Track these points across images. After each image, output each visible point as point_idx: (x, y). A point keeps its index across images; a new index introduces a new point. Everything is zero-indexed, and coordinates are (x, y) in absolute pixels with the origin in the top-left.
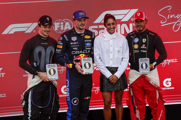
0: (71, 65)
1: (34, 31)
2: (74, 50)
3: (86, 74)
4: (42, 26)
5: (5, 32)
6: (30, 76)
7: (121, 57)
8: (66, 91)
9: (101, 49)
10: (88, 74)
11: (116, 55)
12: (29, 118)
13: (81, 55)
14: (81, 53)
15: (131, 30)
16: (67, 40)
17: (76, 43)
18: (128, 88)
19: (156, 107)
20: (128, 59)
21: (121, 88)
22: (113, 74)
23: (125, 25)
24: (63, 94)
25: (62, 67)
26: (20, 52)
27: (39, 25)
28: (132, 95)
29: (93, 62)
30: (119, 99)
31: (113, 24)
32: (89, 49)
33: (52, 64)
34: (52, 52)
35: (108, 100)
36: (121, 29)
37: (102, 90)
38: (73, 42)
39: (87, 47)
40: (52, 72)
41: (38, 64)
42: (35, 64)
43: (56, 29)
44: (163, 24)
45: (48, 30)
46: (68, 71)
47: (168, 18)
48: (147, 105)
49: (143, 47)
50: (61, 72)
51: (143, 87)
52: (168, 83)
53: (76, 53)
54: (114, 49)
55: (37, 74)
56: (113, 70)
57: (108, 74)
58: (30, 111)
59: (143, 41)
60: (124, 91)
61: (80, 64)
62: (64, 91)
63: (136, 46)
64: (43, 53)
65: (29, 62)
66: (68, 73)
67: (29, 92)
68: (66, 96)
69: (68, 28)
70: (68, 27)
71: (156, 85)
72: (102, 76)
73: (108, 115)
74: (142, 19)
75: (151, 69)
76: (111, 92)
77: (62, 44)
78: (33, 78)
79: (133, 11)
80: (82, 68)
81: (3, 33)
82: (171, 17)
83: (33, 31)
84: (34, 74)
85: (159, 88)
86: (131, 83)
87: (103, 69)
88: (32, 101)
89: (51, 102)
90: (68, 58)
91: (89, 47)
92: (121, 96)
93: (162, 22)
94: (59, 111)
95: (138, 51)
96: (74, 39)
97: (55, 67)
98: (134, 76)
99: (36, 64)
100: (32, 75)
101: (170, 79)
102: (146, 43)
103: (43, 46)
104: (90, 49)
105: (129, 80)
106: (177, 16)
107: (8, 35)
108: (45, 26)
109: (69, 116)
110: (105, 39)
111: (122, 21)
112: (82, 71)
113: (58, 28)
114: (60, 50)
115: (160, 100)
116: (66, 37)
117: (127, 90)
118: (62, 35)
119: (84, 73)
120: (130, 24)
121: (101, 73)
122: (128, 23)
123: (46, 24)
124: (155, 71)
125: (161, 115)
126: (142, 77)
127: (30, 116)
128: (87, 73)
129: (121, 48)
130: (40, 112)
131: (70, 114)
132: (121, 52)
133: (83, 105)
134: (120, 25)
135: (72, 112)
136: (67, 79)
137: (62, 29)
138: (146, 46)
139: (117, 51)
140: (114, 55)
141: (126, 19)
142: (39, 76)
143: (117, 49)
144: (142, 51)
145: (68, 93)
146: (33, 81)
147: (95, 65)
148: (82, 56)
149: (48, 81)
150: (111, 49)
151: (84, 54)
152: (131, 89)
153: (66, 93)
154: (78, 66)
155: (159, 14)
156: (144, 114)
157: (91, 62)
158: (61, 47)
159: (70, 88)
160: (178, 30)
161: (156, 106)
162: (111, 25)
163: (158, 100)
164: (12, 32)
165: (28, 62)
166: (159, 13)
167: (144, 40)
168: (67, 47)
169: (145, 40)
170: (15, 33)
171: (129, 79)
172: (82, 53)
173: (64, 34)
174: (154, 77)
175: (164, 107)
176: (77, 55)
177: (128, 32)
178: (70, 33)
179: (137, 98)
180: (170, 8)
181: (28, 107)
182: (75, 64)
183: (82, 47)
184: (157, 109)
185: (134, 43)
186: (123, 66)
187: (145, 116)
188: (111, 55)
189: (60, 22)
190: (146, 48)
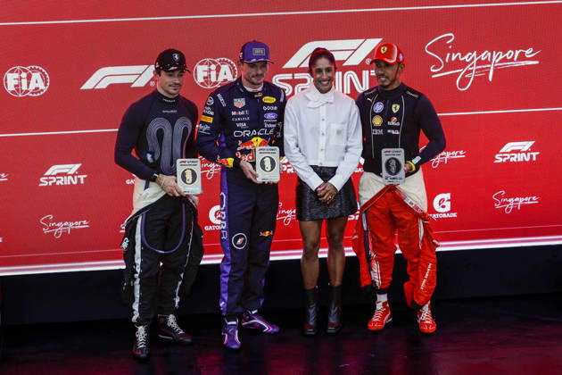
0: (230, 161)
1: (152, 84)
2: (240, 129)
3: (264, 183)
4: (163, 73)
5: (88, 85)
6: (139, 184)
7: (344, 145)
8: (219, 219)
9: (301, 126)
10: (269, 183)
11: (334, 140)
12: (136, 276)
13: (254, 140)
14: (254, 136)
15: (366, 87)
16: (224, 105)
17: (242, 113)
18: (358, 212)
19: (418, 256)
20: (361, 150)
21: (341, 214)
22: (326, 181)
23: (351, 74)
24: (212, 224)
25: (213, 165)
26: (117, 130)
27: (158, 71)
28: (365, 228)
29: (282, 154)
31: (328, 70)
32: (271, 126)
33: (187, 157)
34: (186, 130)
37: (300, 216)
38: (237, 110)
39: (268, 123)
40: (189, 176)
41: (156, 157)
42: (149, 156)
43: (200, 80)
44: (437, 73)
45: (177, 82)
46: (225, 173)
47: (447, 60)
48: (399, 252)
49: (393, 122)
50: (210, 175)
51: (390, 212)
52: (443, 205)
53: (243, 133)
54: (328, 127)
55: (154, 180)
56: (326, 173)
57: (314, 181)
58: (138, 261)
59: (394, 110)
60: (349, 219)
61: (251, 158)
62: (216, 217)
63: (377, 121)
64: (167, 133)
65: (137, 153)
66: (225, 178)
67: (137, 219)
68: (219, 228)
69: (225, 77)
70: (226, 74)
71: (418, 208)
72: (301, 186)
74: (388, 61)
75: (408, 174)
76: (319, 221)
77: (212, 113)
78: (147, 187)
79: (372, 44)
80: (254, 168)
82: (454, 58)
84: (149, 179)
85: (424, 214)
86: (364, 202)
87: (303, 170)
88: (144, 239)
90: (224, 145)
91: (273, 123)
92: (342, 231)
93: (434, 68)
94: (202, 262)
95: (381, 132)
96: (240, 103)
97: (196, 165)
99: (153, 157)
100: (144, 182)
101: (447, 196)
102: (398, 115)
103: (166, 116)
104: (274, 126)
105: (359, 196)
106: (466, 57)
107: (93, 91)
108: (171, 74)
109: (225, 272)
110: (310, 104)
111: (345, 64)
112: (255, 176)
113: (205, 78)
114: (207, 127)
115: (426, 242)
116: (221, 99)
117: (352, 217)
118: (214, 94)
119: (259, 180)
120: (364, 72)
121: (298, 178)
122: (358, 69)
123: (172, 68)
124: (418, 178)
125: (427, 275)
126: (389, 190)
127: (138, 270)
128: (266, 181)
129: (344, 123)
130: (161, 264)
131: (228, 269)
132: (345, 134)
133: (257, 250)
134: (340, 73)
135: (233, 264)
136: (221, 191)
137: (213, 79)
138: (399, 120)
139: (335, 132)
140: (328, 141)
141: (356, 60)
142: (159, 184)
143: (335, 127)
144: (389, 131)
145: (224, 222)
146: (144, 195)
147: (286, 161)
148: (257, 141)
149: (177, 195)
150: (323, 126)
152: (364, 215)
153: (219, 222)
154: (245, 163)
155: (427, 51)
156: (391, 271)
157: (276, 156)
158: (210, 120)
159: (229, 210)
160: (467, 87)
161: (419, 254)
162: (324, 72)
163: (423, 241)
164: (103, 85)
165: (133, 153)
166: (428, 49)
167: (395, 108)
168: (223, 120)
169: (398, 107)
170: (111, 86)
171: (361, 193)
172: (257, 136)
173: (218, 90)
174: (414, 190)
175: (435, 256)
177: (360, 90)
178: (231, 90)
179: (376, 236)
180: (450, 37)
181: (135, 253)
182: (240, 159)
183: (256, 122)
184: (419, 261)
185: (374, 114)
187: (392, 276)
188: (322, 141)
189: (210, 65)
190: (398, 124)
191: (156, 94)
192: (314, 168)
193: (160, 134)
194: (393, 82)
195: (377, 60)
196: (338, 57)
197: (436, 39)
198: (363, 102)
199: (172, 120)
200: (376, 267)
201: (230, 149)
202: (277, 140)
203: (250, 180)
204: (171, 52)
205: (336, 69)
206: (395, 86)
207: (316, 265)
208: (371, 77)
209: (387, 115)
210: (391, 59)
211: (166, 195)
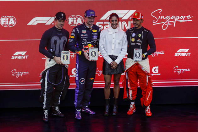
0: (80, 52)
1: (53, 24)
2: (84, 41)
3: (92, 61)
4: (57, 20)
5: (30, 23)
6: (47, 59)
7: (121, 48)
8: (75, 73)
9: (106, 40)
10: (94, 61)
11: (117, 46)
12: (45, 92)
13: (89, 45)
14: (89, 44)
15: (129, 27)
16: (79, 32)
17: (85, 35)
18: (125, 72)
19: (146, 89)
20: (127, 50)
21: (119, 72)
22: (114, 61)
23: (124, 23)
24: (73, 75)
25: (73, 54)
26: (40, 40)
27: (55, 19)
28: (127, 78)
30: (117, 81)
31: (116, 21)
32: (95, 40)
34: (65, 41)
35: (108, 81)
36: (121, 25)
37: (104, 73)
38: (83, 34)
39: (94, 39)
40: (65, 57)
41: (54, 50)
42: (51, 50)
43: (70, 23)
44: (155, 23)
45: (62, 24)
46: (78, 57)
47: (159, 19)
48: (139, 87)
49: (139, 40)
50: (72, 57)
51: (136, 73)
52: (156, 71)
53: (85, 43)
54: (115, 41)
55: (53, 58)
56: (114, 58)
57: (109, 61)
58: (46, 87)
59: (139, 36)
60: (122, 75)
61: (87, 51)
62: (74, 72)
63: (133, 40)
65: (47, 49)
67: (46, 72)
68: (75, 76)
69: (79, 22)
70: (80, 21)
71: (146, 71)
72: (105, 62)
73: (108, 93)
76: (111, 75)
77: (74, 35)
78: (50, 61)
79: (132, 12)
80: (89, 55)
81: (29, 24)
82: (161, 18)
83: (51, 24)
84: (51, 58)
85: (149, 74)
86: (127, 69)
87: (105, 56)
88: (48, 79)
89: (62, 80)
90: (78, 47)
91: (96, 39)
93: (154, 21)
94: (69, 88)
95: (134, 44)
96: (84, 31)
97: (69, 53)
98: (130, 64)
99: (52, 50)
100: (49, 59)
101: (157, 67)
102: (141, 38)
103: (58, 36)
104: (96, 40)
105: (126, 66)
106: (166, 18)
107: (32, 26)
108: (60, 21)
109: (76, 92)
110: (109, 33)
111: (122, 19)
112: (89, 58)
113: (72, 22)
114: (72, 40)
115: (149, 83)
116: (78, 30)
117: (123, 74)
118: (75, 28)
119: (90, 60)
120: (129, 22)
121: (104, 59)
123: (61, 19)
124: (147, 60)
125: (149, 95)
126: (136, 65)
127: (46, 90)
128: (93, 60)
129: (121, 40)
130: (54, 89)
131: (78, 91)
132: (121, 44)
134: (120, 22)
135: (79, 89)
136: (76, 63)
137: (75, 23)
138: (141, 40)
139: (118, 43)
140: (115, 46)
141: (126, 18)
143: (118, 41)
144: (137, 44)
145: (77, 74)
146: (49, 64)
147: (100, 53)
148: (90, 45)
149: (61, 64)
151: (91, 44)
152: (127, 73)
153: (75, 74)
155: (152, 15)
156: (136, 94)
157: (96, 51)
158: (74, 37)
159: (79, 70)
160: (166, 29)
161: (146, 88)
162: (114, 21)
163: (148, 83)
164: (35, 24)
165: (46, 48)
166: (152, 14)
167: (140, 35)
168: (78, 38)
169: (141, 35)
170: (38, 24)
171: (126, 65)
172: (90, 44)
174: (145, 65)
175: (152, 89)
176: (86, 45)
177: (127, 28)
178: (81, 27)
180: (160, 11)
181: (45, 84)
182: (84, 52)
183: (90, 39)
184: (146, 90)
185: (132, 37)
186: (122, 55)
187: (136, 95)
188: (113, 46)
189: (74, 18)
190: (140, 41)
191: (54, 28)
192: (110, 56)
193: (56, 42)
194: (139, 26)
195: (134, 18)
196: (120, 16)
197: (155, 11)
198: (128, 33)
199: (60, 37)
200: (131, 92)
201: (80, 48)
202: (97, 45)
203: (87, 59)
204: (60, 13)
205: (119, 21)
206: (140, 28)
207: (109, 90)
208: (131, 24)
209: (136, 38)
210: (138, 18)
211: (57, 64)
